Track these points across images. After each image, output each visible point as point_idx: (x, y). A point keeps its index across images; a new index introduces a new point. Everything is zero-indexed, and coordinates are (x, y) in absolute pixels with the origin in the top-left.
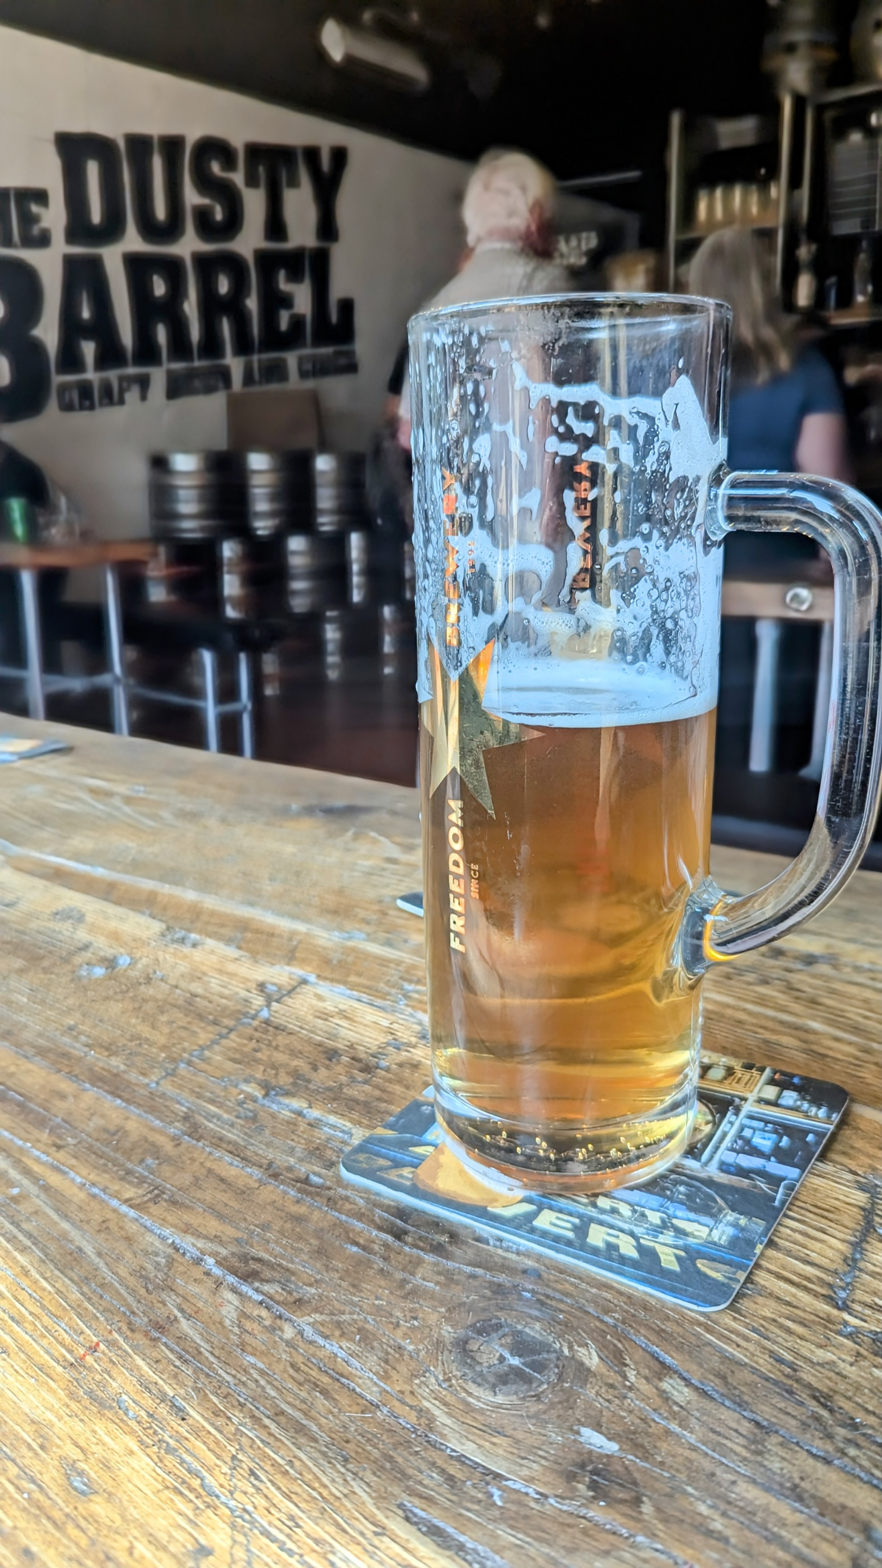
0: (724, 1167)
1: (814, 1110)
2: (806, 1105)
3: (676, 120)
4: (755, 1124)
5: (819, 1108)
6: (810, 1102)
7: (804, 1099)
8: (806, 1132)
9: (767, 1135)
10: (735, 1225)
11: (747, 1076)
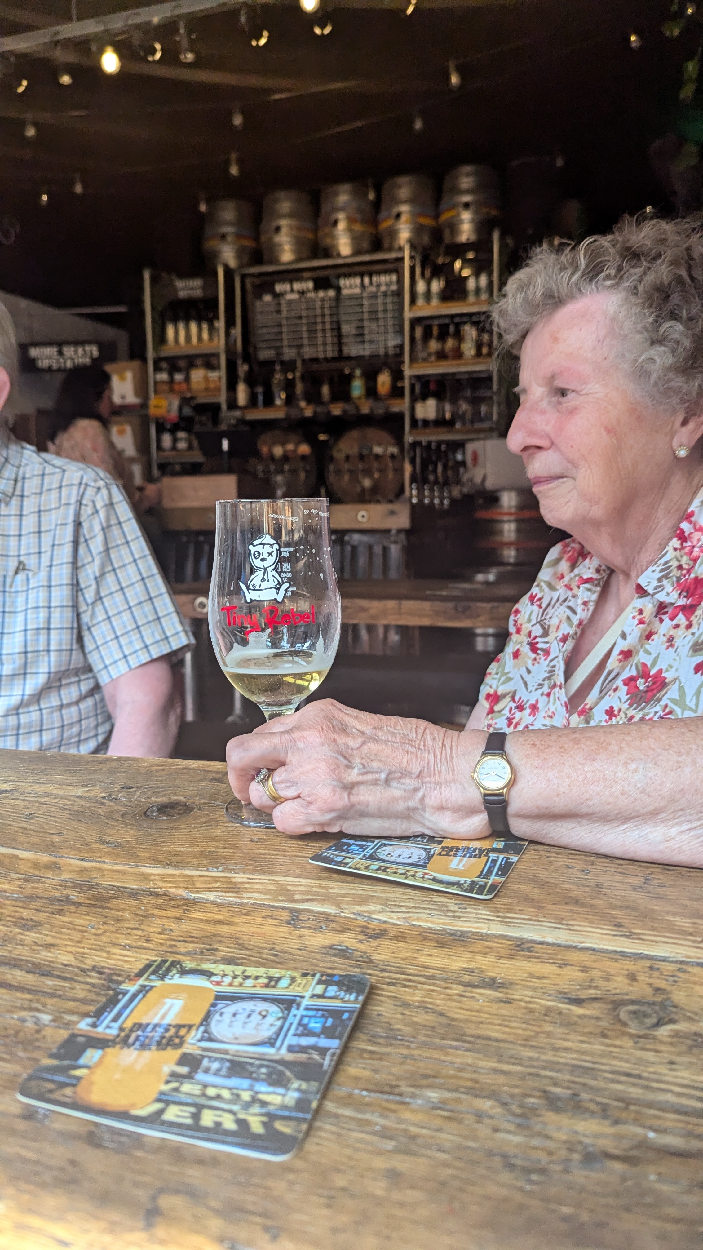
0: (291, 1049)
1: (347, 996)
2: (343, 993)
3: (147, 275)
4: (311, 1013)
5: (351, 994)
6: (345, 991)
7: (340, 990)
8: (343, 1012)
9: (318, 1020)
10: (299, 1090)
11: (304, 981)
